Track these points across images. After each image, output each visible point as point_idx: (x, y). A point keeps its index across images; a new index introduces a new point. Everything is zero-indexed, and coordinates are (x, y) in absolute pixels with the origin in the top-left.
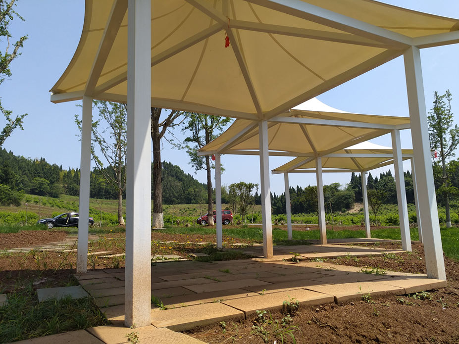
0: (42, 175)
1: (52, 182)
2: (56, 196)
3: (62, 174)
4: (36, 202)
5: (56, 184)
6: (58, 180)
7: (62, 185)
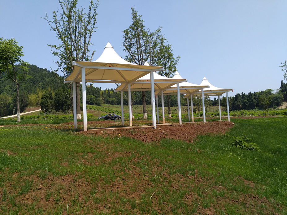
0: (91, 93)
1: (97, 97)
2: (99, 105)
3: (101, 92)
4: (91, 109)
5: (98, 98)
6: (99, 96)
7: (102, 99)
